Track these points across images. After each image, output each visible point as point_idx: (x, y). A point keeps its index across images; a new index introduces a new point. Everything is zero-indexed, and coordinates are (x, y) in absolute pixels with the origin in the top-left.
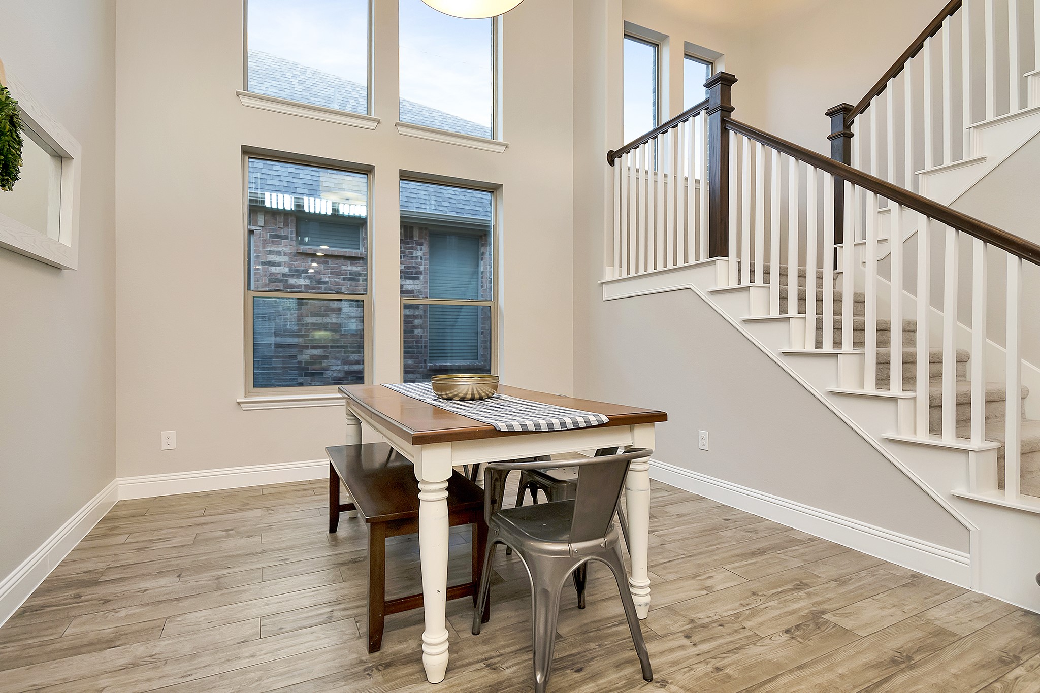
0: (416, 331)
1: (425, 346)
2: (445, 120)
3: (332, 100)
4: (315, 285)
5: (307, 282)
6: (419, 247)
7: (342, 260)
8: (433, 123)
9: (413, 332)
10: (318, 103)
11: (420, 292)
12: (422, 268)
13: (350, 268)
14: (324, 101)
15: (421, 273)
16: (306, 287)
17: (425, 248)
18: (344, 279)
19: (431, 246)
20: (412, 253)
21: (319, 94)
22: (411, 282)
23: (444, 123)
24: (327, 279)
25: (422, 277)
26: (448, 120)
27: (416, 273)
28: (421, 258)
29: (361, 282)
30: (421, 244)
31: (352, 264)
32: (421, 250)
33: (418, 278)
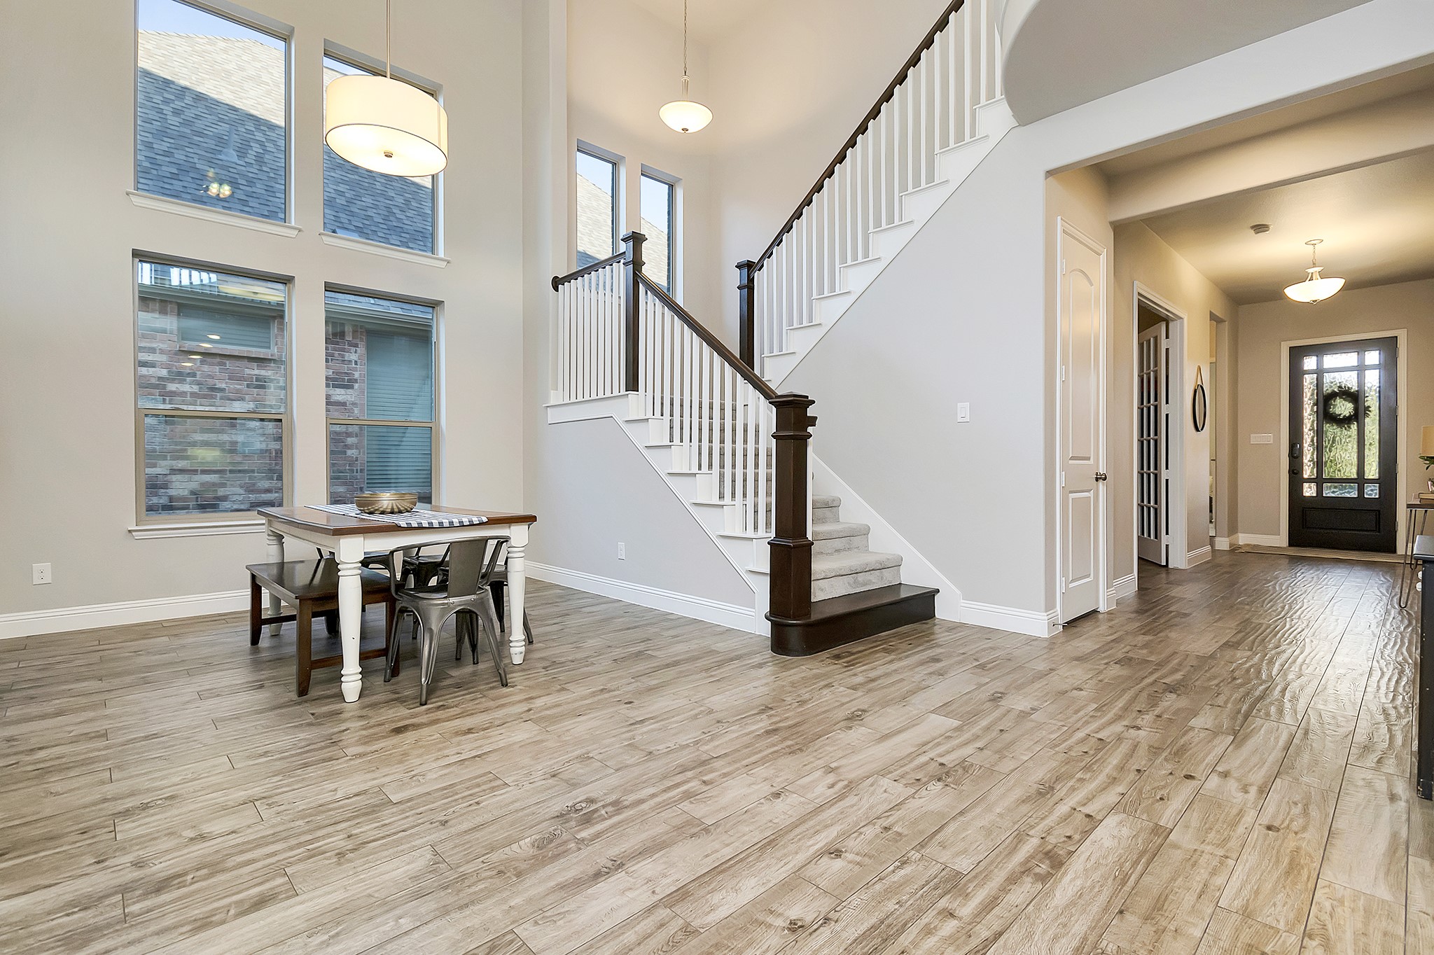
0: (349, 452)
1: (362, 471)
2: (391, 183)
3: (225, 141)
4: (205, 392)
5: (195, 388)
6: (353, 349)
7: (246, 362)
8: (373, 186)
9: (345, 453)
10: (205, 145)
11: (354, 404)
12: (357, 375)
13: (256, 372)
14: (213, 142)
15: (356, 381)
16: (193, 394)
17: (362, 350)
18: (248, 386)
19: (369, 349)
20: (343, 356)
21: (205, 132)
22: (342, 391)
23: (388, 186)
24: (224, 386)
25: (356, 386)
26: (394, 184)
27: (349, 381)
28: (356, 363)
29: (272, 390)
30: (356, 346)
31: (259, 367)
32: (356, 352)
33: (351, 387)
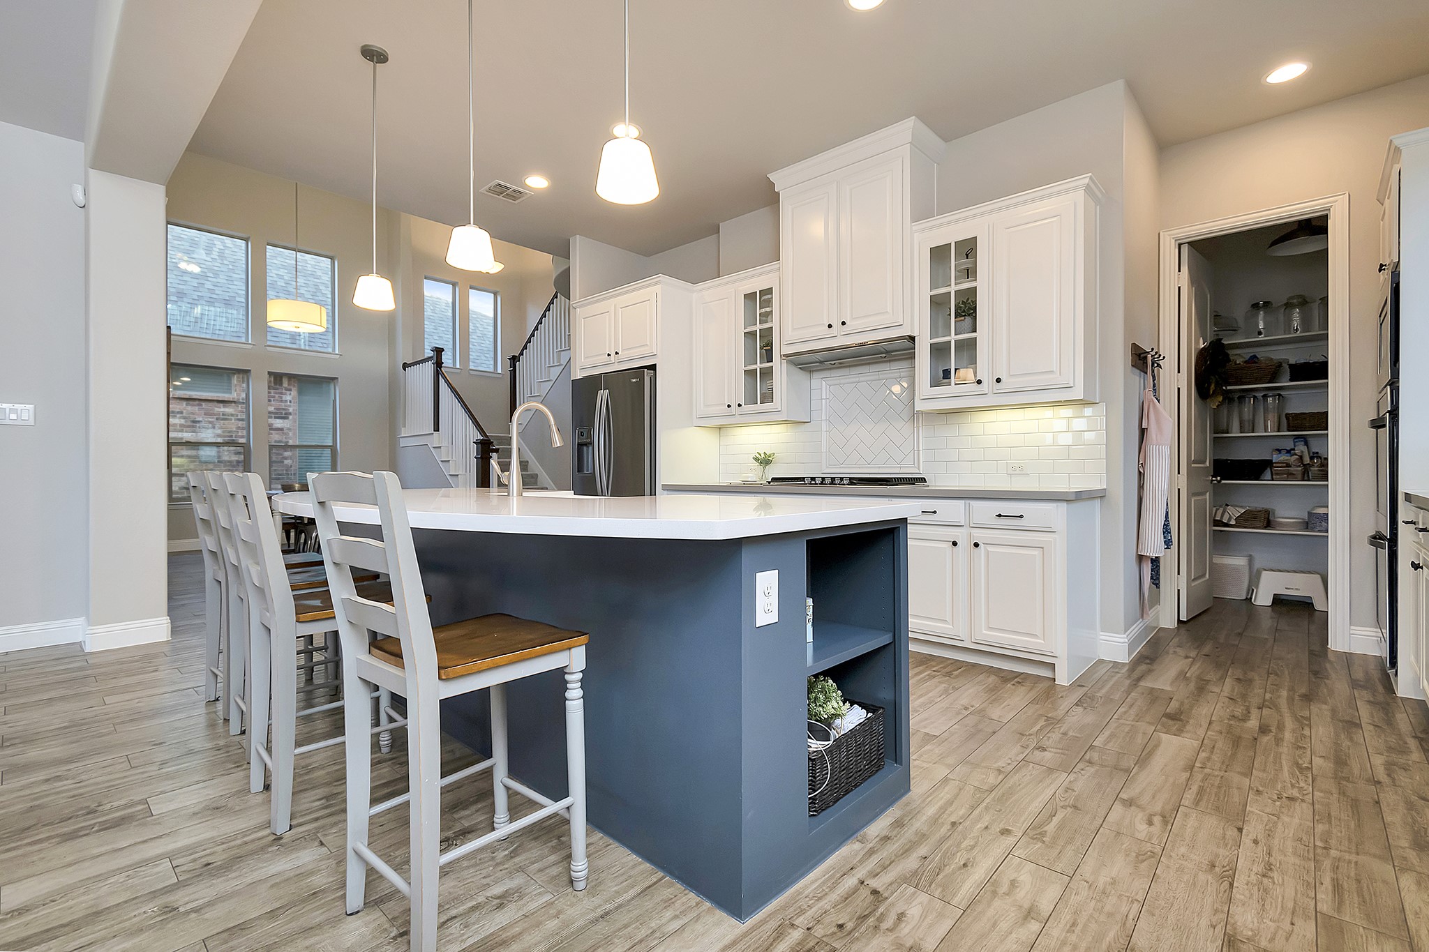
0: (286, 462)
1: (295, 474)
2: (318, 264)
3: (197, 243)
4: (190, 424)
5: (183, 421)
6: (288, 392)
7: (216, 404)
8: (306, 268)
9: (283, 462)
10: (182, 247)
11: (289, 429)
12: (291, 410)
13: (222, 410)
14: (188, 244)
15: (290, 414)
16: (181, 425)
17: (294, 392)
18: (217, 419)
19: (300, 393)
20: (281, 398)
21: (182, 236)
22: (281, 421)
23: (317, 267)
24: (201, 419)
25: (291, 417)
26: (321, 265)
27: (286, 414)
28: (290, 402)
29: (233, 421)
30: (290, 390)
31: (224, 407)
32: (290, 394)
33: (287, 418)
